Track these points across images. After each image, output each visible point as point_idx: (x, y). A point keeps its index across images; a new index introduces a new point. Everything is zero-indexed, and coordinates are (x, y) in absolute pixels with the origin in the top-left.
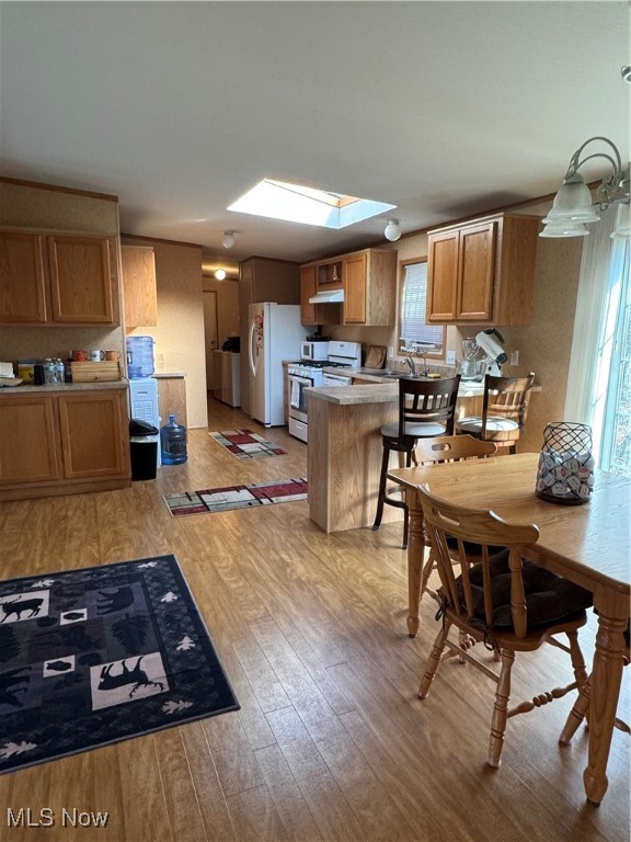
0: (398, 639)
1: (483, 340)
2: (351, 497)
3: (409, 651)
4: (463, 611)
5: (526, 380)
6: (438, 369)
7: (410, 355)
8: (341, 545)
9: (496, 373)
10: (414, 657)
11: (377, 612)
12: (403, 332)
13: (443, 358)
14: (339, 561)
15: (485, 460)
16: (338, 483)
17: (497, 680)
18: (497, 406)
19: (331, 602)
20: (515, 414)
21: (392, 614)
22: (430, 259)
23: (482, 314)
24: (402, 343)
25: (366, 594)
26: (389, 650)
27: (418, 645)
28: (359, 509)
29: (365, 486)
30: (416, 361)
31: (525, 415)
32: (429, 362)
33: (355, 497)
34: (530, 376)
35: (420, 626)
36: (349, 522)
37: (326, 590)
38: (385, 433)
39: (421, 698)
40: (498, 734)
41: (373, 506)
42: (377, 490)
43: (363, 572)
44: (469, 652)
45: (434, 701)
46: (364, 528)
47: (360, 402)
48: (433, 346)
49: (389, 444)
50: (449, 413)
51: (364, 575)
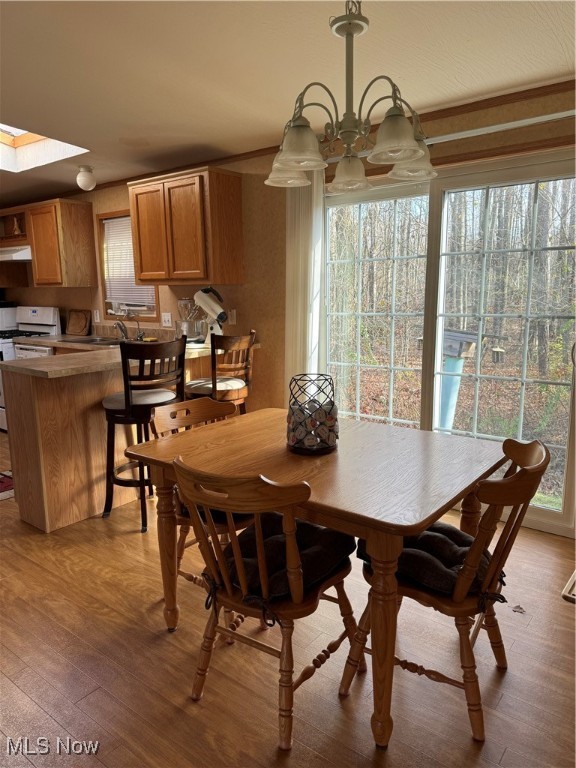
0: (156, 638)
1: (201, 299)
2: (72, 484)
3: (171, 648)
4: (236, 590)
5: (248, 338)
6: (153, 332)
7: (121, 318)
8: (69, 543)
9: (219, 332)
10: (178, 654)
11: (126, 614)
12: (108, 294)
13: (158, 319)
14: (67, 563)
15: (227, 421)
16: (54, 471)
17: (278, 654)
18: (225, 366)
19: (66, 618)
20: (242, 372)
21: (144, 611)
22: (133, 212)
23: (197, 272)
24: (109, 306)
25: (108, 596)
26: (148, 654)
27: (180, 637)
28: (84, 497)
29: (88, 469)
30: (128, 325)
31: (251, 372)
32: (144, 326)
33: (78, 484)
34: (252, 334)
35: (180, 616)
36: (74, 515)
37: (58, 604)
38: (107, 406)
39: (195, 700)
40: (287, 712)
41: (100, 491)
42: (103, 471)
43: (101, 570)
44: (239, 631)
45: (210, 698)
46: (91, 517)
47: (74, 373)
48: (145, 308)
49: (115, 418)
50: (178, 377)
51: (103, 573)
